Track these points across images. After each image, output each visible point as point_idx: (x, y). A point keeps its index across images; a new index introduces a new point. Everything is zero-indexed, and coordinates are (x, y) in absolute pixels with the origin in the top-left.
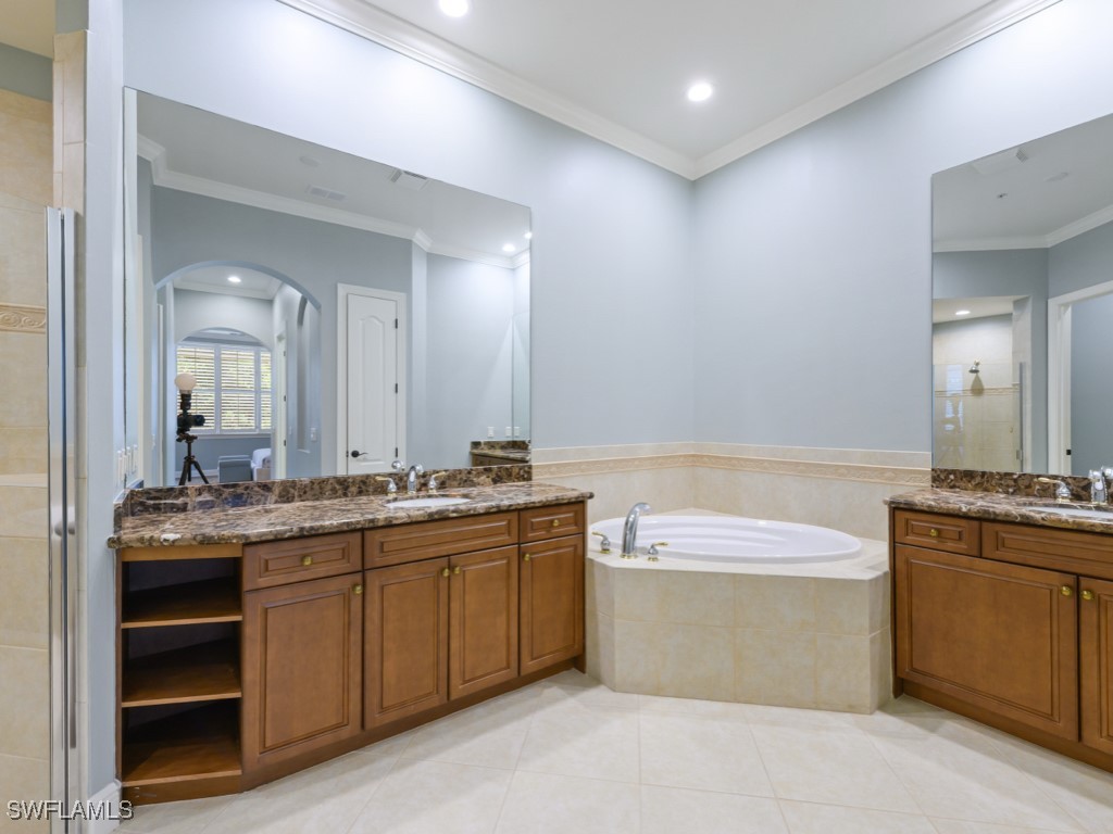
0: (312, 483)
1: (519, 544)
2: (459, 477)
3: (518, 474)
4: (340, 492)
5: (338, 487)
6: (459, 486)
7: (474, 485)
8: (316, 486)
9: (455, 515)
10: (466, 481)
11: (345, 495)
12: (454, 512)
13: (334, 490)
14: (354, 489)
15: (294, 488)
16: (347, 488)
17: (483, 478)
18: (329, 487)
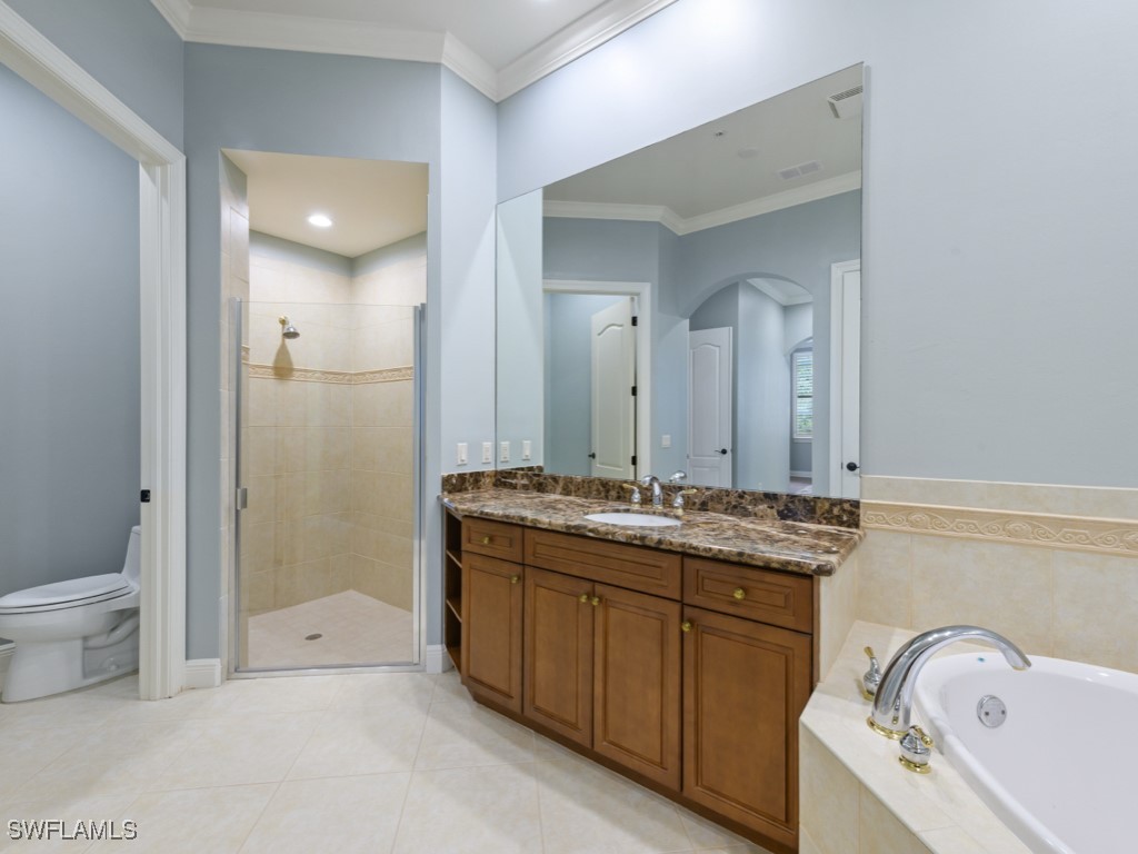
0: (583, 481)
1: (683, 604)
2: (725, 500)
3: (830, 511)
4: (603, 494)
5: (601, 489)
6: (725, 512)
7: (746, 514)
8: (586, 485)
9: (591, 534)
10: (735, 507)
11: (607, 497)
12: (591, 531)
13: (599, 492)
14: (613, 493)
15: (571, 483)
16: (608, 491)
17: (762, 507)
18: (594, 488)
